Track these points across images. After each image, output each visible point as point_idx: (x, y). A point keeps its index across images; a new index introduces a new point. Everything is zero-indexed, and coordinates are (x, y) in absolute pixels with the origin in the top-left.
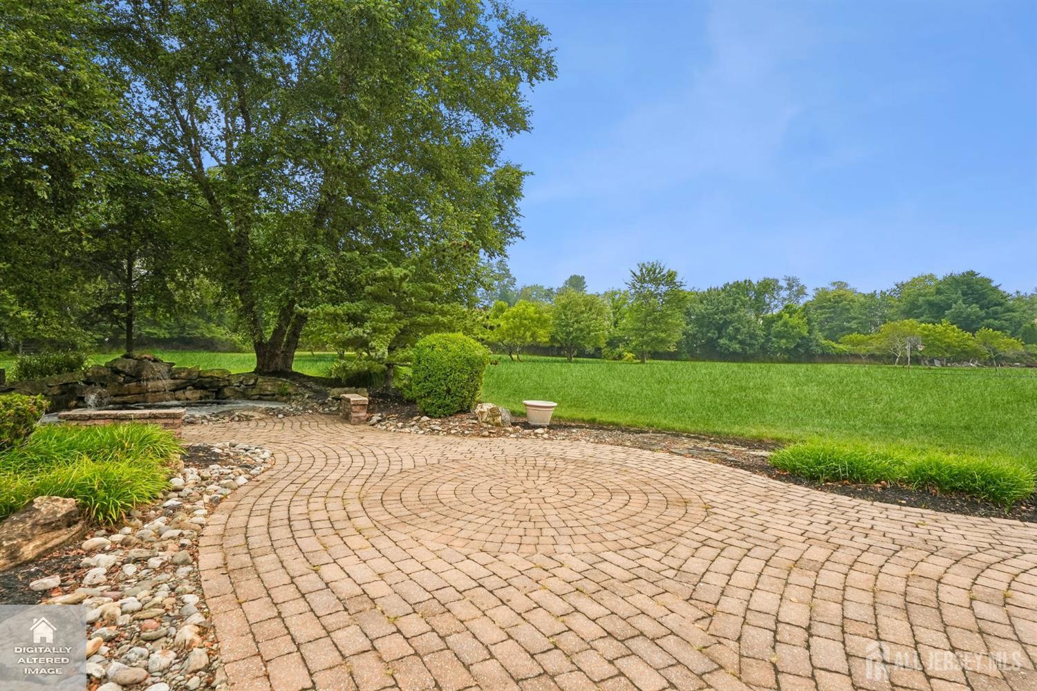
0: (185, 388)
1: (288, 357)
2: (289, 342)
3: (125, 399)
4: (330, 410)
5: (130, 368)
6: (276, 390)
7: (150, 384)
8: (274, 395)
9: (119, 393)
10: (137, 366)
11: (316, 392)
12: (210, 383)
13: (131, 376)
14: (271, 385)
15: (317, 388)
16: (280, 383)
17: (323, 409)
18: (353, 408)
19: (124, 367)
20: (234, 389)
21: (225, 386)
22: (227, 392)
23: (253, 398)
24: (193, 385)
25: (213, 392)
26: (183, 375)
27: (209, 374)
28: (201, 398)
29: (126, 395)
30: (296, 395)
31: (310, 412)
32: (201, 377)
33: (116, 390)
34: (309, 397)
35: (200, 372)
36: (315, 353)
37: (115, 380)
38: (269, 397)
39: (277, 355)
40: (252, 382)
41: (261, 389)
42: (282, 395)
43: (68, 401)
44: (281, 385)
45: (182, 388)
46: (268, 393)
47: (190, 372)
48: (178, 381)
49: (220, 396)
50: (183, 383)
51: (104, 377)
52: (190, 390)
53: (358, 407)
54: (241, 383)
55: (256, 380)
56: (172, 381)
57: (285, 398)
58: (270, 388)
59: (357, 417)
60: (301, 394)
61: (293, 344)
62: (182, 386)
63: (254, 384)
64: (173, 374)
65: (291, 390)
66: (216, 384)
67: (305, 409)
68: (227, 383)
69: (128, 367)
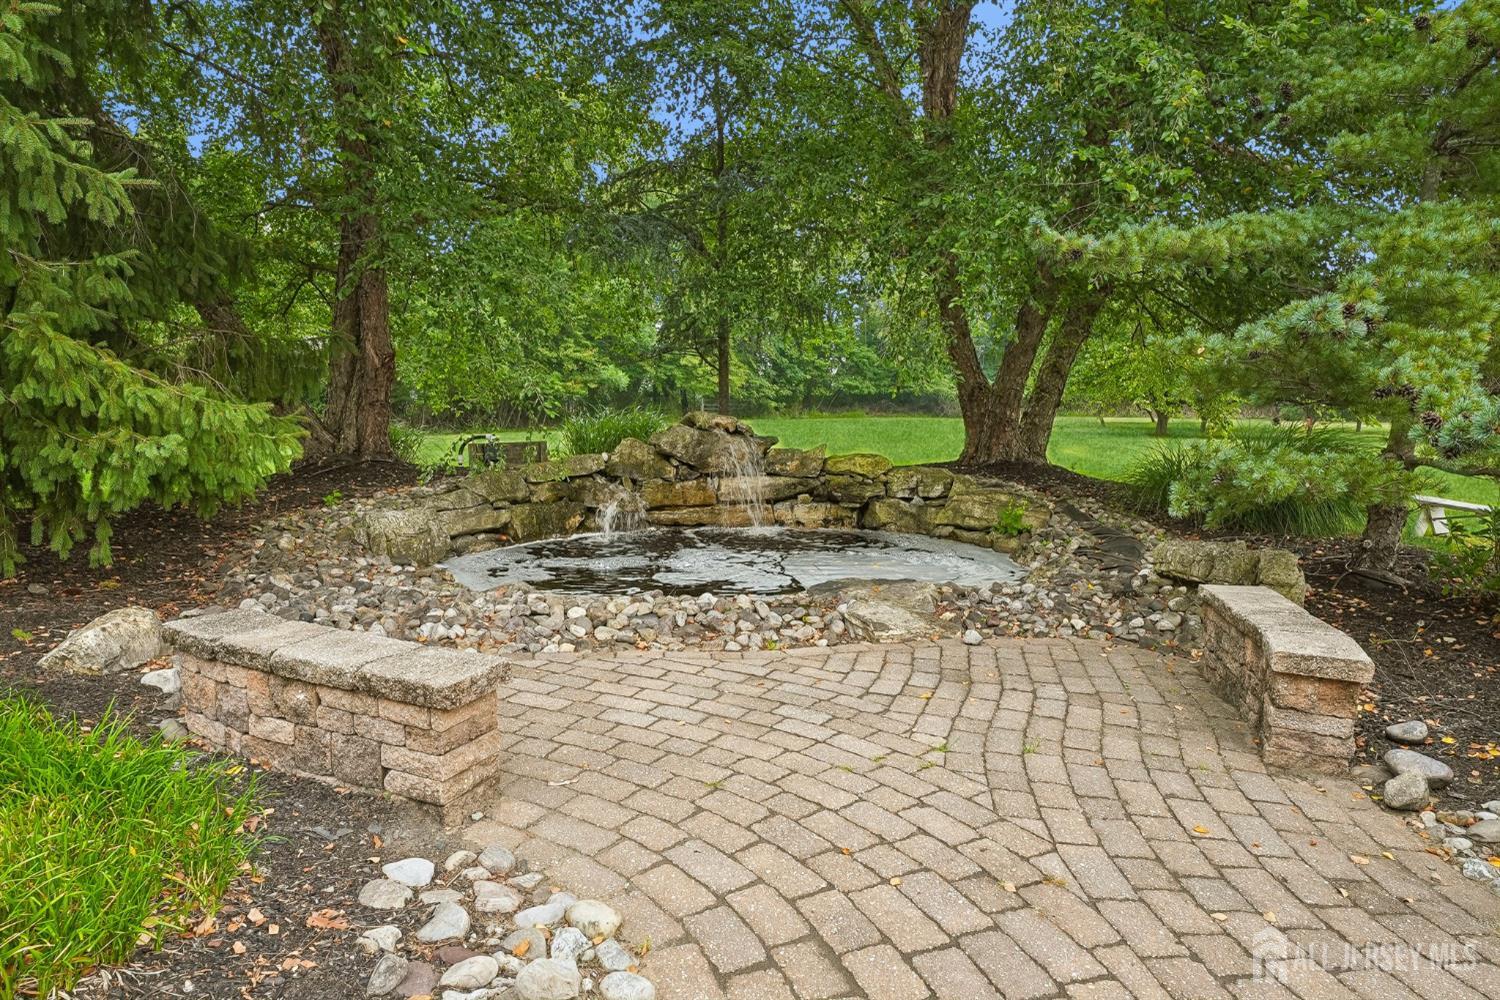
0: (795, 497)
1: (1037, 429)
2: (1040, 389)
3: (676, 515)
4: (1151, 627)
5: (685, 447)
6: (994, 517)
7: (726, 485)
8: (987, 530)
9: (666, 502)
10: (699, 443)
11: (1100, 532)
12: (846, 487)
13: (691, 467)
14: (982, 504)
15: (1105, 518)
16: (1003, 498)
17: (1125, 620)
18: (1281, 686)
19: (673, 445)
20: (897, 507)
21: (878, 498)
22: (881, 512)
23: (938, 531)
24: (811, 492)
25: (853, 510)
26: (791, 466)
27: (843, 467)
28: (826, 522)
29: (677, 507)
30: (1045, 537)
31: (1079, 623)
32: (829, 473)
33: (659, 496)
34: (1079, 552)
35: (825, 461)
36: (1106, 420)
37: (659, 474)
38: (976, 535)
39: (1010, 422)
40: (937, 490)
41: (956, 511)
42: (1006, 531)
43: (563, 518)
44: (1005, 505)
45: (787, 496)
46: (972, 523)
47: (804, 460)
48: (781, 480)
49: (867, 520)
50: (788, 486)
51: (639, 466)
52: (804, 502)
53: (1310, 688)
54: (914, 491)
55: (948, 487)
56: (768, 480)
57: (1013, 543)
58: (978, 512)
59: (1300, 736)
60: (1058, 536)
61: (1049, 397)
62: (787, 493)
63: (944, 496)
64: (770, 464)
65: (1031, 521)
66: (856, 491)
67: (1061, 607)
68: (880, 490)
69: (680, 446)
